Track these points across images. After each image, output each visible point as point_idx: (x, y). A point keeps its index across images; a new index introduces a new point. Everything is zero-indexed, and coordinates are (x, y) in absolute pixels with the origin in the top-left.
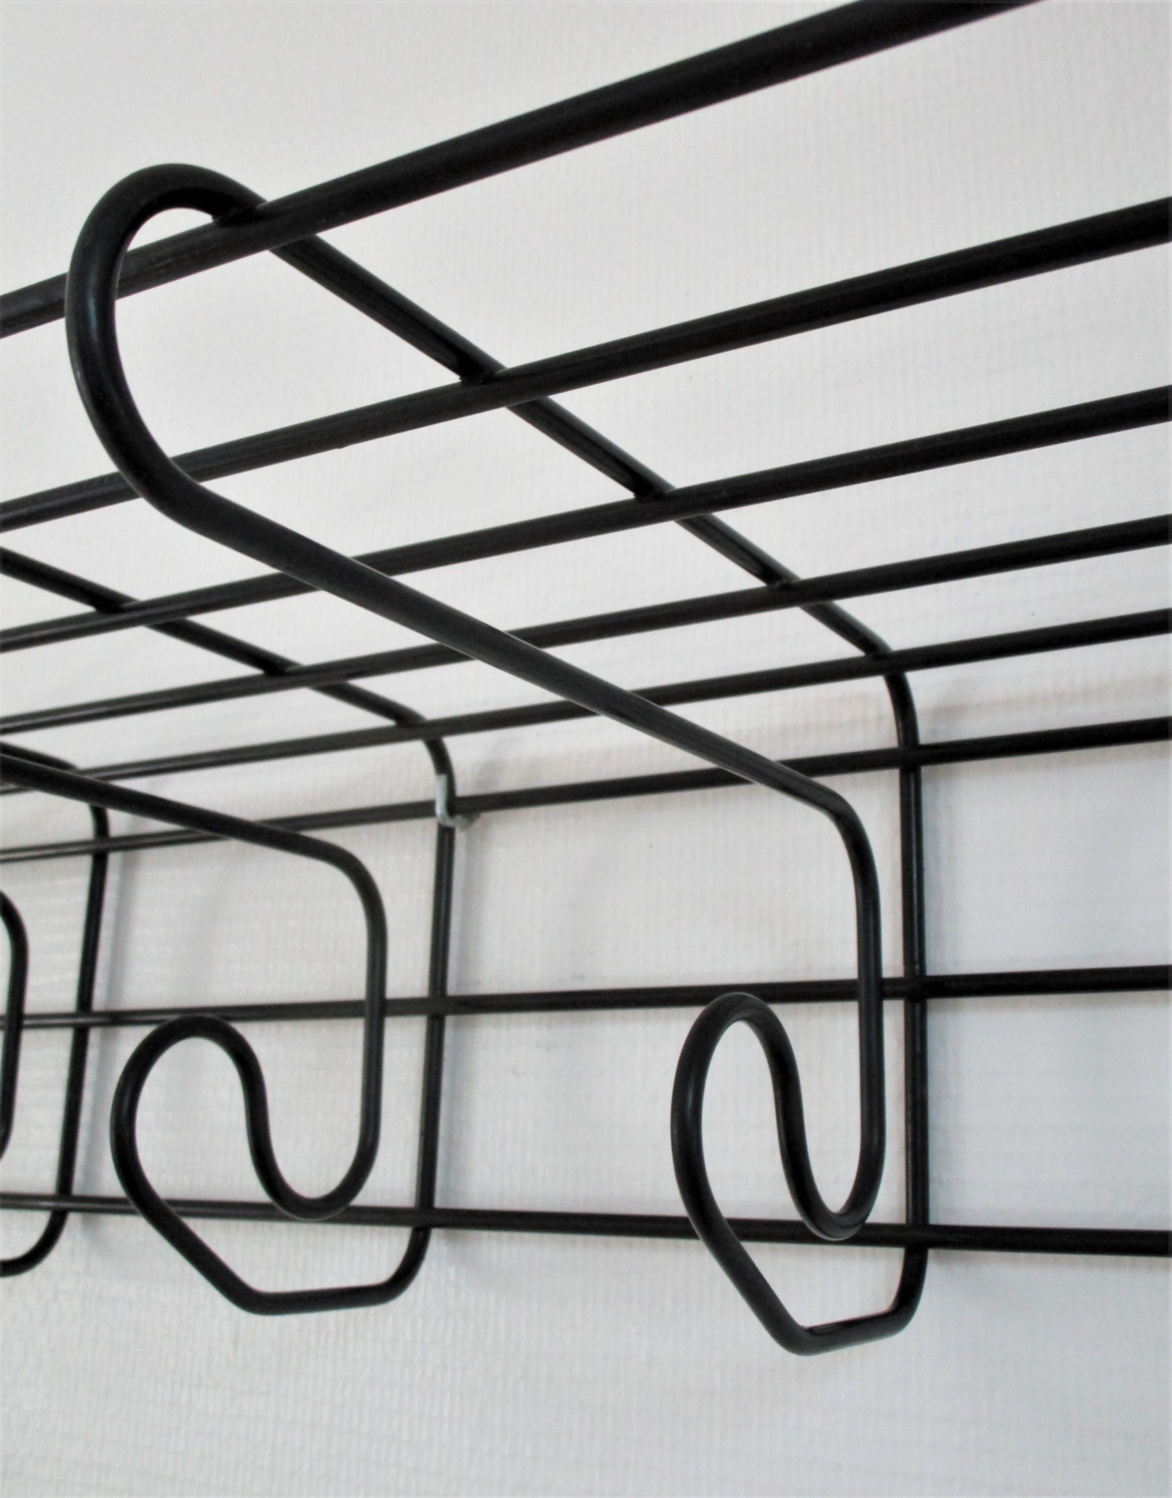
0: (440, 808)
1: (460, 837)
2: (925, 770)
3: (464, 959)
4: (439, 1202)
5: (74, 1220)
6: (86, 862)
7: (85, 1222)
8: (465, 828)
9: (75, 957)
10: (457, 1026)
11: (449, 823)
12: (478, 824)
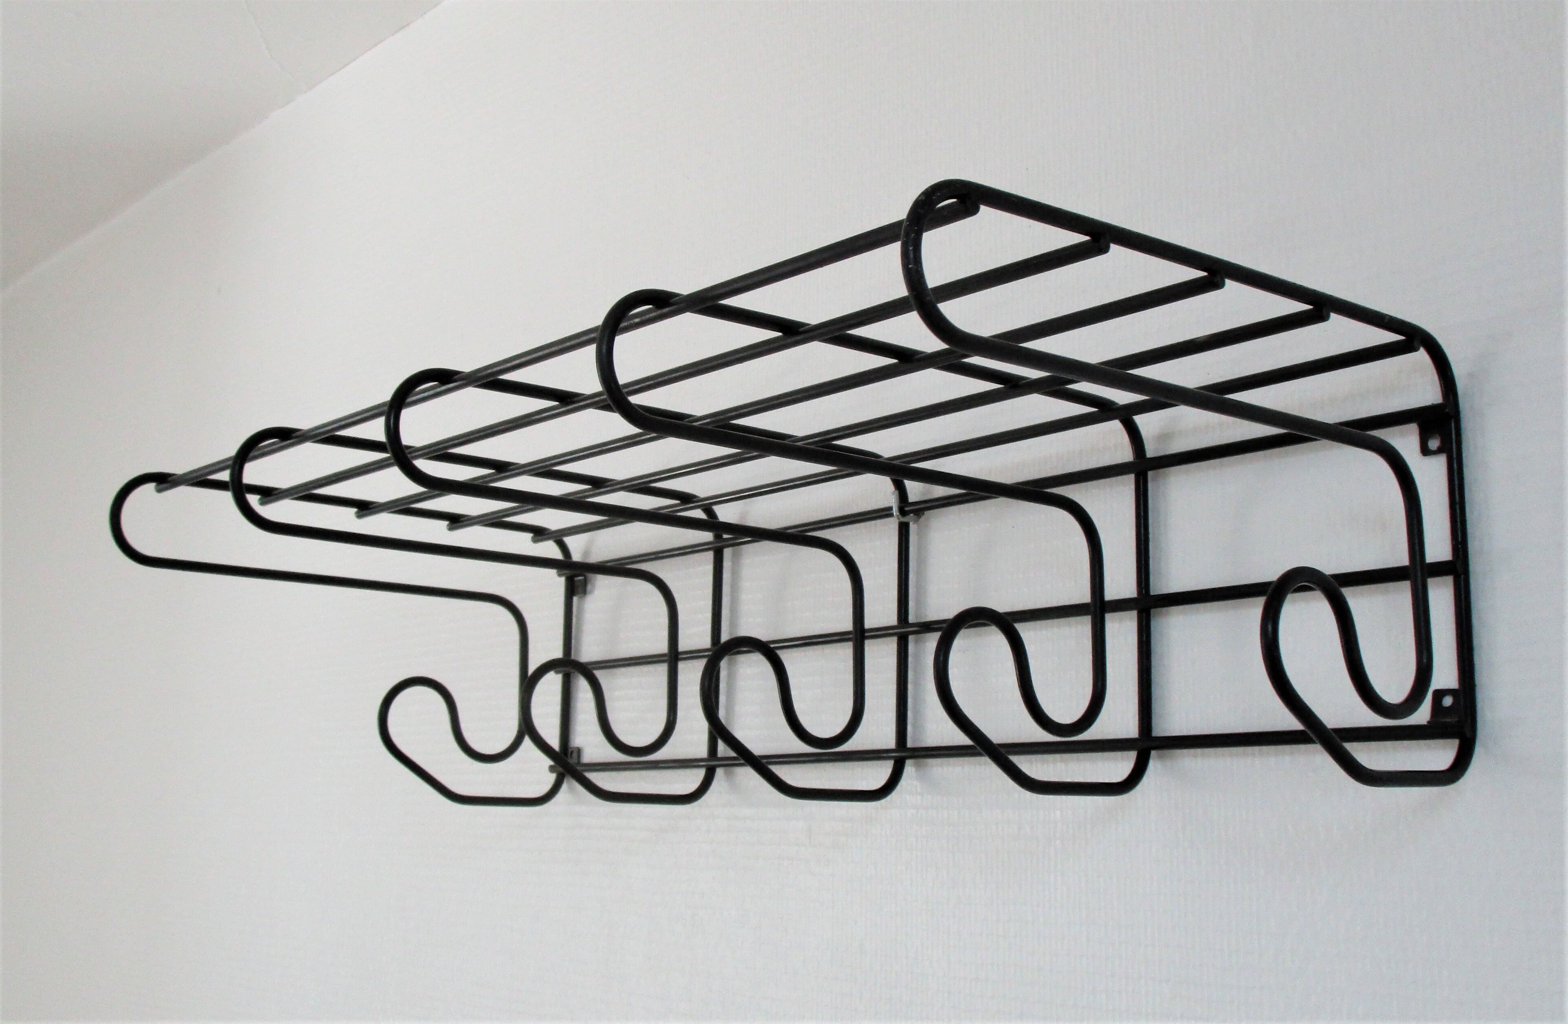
0: (895, 511)
1: (913, 527)
2: (1150, 474)
3: (918, 602)
4: (910, 744)
5: (720, 772)
6: (710, 556)
7: (726, 773)
8: (916, 521)
9: (709, 615)
10: (917, 642)
11: (905, 520)
12: (922, 519)
